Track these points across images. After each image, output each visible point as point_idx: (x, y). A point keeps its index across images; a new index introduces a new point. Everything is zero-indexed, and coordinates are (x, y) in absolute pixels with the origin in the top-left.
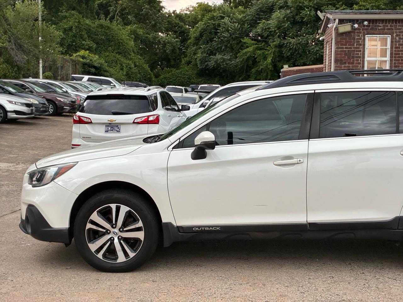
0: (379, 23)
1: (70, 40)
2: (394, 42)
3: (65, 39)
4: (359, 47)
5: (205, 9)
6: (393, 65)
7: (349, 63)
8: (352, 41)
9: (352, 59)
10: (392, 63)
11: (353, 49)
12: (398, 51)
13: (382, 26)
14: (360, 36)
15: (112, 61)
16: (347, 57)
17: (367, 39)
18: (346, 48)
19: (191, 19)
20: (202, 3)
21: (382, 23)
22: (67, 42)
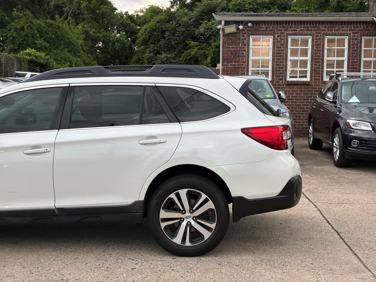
0: (262, 25)
1: (21, 39)
2: (276, 42)
3: (16, 38)
4: (244, 47)
5: (154, 11)
6: (275, 64)
7: (235, 62)
8: (238, 41)
9: (238, 58)
10: (274, 62)
11: (238, 49)
12: (280, 51)
13: (265, 27)
14: (244, 37)
15: (61, 58)
16: (233, 56)
17: (251, 39)
18: (232, 48)
19: (142, 20)
20: (153, 5)
21: (265, 25)
22: (18, 40)
